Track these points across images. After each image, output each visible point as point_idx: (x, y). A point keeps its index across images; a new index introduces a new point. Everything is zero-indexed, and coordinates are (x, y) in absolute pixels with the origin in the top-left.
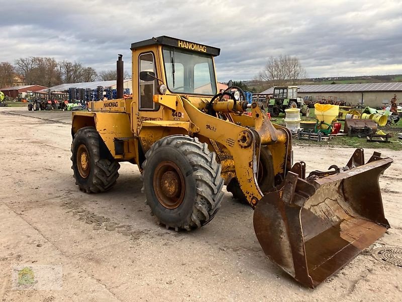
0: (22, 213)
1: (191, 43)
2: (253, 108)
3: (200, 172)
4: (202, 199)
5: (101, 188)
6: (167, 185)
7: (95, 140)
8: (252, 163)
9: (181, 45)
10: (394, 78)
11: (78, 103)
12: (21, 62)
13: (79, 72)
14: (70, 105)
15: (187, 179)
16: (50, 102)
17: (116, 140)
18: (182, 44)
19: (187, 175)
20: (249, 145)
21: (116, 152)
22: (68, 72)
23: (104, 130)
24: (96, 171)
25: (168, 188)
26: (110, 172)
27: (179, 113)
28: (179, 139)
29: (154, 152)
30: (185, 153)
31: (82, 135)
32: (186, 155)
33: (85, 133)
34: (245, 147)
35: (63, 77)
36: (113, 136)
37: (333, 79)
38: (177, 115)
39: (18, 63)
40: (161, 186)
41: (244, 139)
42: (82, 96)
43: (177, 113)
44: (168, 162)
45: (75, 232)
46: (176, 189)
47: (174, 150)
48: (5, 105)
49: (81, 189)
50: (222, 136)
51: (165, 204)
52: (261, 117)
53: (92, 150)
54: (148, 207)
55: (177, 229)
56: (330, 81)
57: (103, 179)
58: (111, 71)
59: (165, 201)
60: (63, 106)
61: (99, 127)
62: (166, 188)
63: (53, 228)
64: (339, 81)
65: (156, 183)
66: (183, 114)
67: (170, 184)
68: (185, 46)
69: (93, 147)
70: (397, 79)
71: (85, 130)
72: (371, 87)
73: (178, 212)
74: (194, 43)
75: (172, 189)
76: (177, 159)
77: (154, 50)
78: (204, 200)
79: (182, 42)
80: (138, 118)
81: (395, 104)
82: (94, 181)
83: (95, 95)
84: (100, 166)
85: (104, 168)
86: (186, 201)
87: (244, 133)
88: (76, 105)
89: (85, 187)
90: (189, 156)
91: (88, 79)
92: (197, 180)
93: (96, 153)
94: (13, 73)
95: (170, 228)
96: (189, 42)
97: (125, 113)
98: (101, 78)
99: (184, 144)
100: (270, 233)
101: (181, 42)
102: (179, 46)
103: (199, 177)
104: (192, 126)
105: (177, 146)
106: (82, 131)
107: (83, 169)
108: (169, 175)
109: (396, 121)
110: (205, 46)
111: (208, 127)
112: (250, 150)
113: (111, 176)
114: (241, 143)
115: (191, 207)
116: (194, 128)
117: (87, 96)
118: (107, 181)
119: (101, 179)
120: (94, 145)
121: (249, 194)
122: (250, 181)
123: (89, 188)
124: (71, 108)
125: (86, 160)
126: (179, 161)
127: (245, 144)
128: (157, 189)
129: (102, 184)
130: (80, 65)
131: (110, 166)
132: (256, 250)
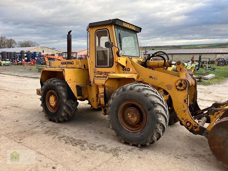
0: (21, 141)
2: (178, 65)
3: (159, 108)
4: (160, 125)
5: (66, 119)
6: (130, 116)
7: (63, 87)
8: (186, 100)
10: (182, 47)
11: (8, 61)
13: (4, 42)
14: (3, 62)
15: (148, 112)
17: (77, 86)
19: (149, 110)
20: (185, 89)
21: (77, 94)
23: (70, 80)
24: (65, 108)
25: (131, 118)
26: (73, 107)
27: (128, 69)
28: (138, 86)
29: (119, 95)
30: (147, 95)
31: (51, 84)
32: (148, 97)
33: (54, 82)
34: (182, 90)
36: (75, 84)
37: (152, 47)
38: (126, 70)
40: (124, 117)
41: (181, 85)
42: (10, 57)
43: (126, 69)
44: (130, 101)
45: (71, 154)
46: (137, 119)
47: (138, 94)
49: (50, 120)
50: (163, 83)
51: (128, 129)
52: (184, 70)
53: (61, 94)
54: (113, 132)
55: (139, 146)
56: (151, 48)
57: (69, 113)
58: (26, 42)
59: (128, 127)
61: (67, 79)
62: (129, 118)
63: (52, 151)
64: (156, 48)
65: (120, 115)
66: (131, 69)
67: (133, 116)
68: (126, 26)
69: (61, 92)
70: (184, 47)
71: (54, 81)
72: (173, 51)
73: (141, 135)
74: (130, 24)
75: (135, 119)
76: (140, 99)
77: (109, 28)
78: (161, 126)
80: (95, 72)
81: (193, 60)
82: (63, 115)
83: (19, 56)
84: (67, 104)
85: (70, 105)
86: (147, 127)
87: (181, 81)
88: (7, 62)
89: (55, 118)
90: (150, 97)
91: (10, 46)
92: (157, 113)
93: (65, 96)
95: (133, 145)
96: (128, 23)
97: (80, 68)
98: (19, 45)
99: (144, 89)
100: (222, 147)
102: (123, 25)
103: (160, 111)
104: (138, 77)
105: (139, 91)
106: (51, 81)
107: (51, 106)
108: (131, 110)
109: (197, 70)
110: (135, 26)
111: (151, 77)
112: (185, 92)
113: (74, 111)
114: (178, 87)
115: (153, 131)
116: (139, 78)
117: (14, 56)
118: (71, 113)
119: (68, 113)
120: (62, 90)
121: (184, 120)
122: (185, 111)
123: (59, 119)
124: (4, 64)
125: (55, 100)
126: (142, 101)
127: (182, 88)
128: (121, 120)
129: (68, 116)
130: (4, 37)
131: (73, 104)
132: (198, 156)
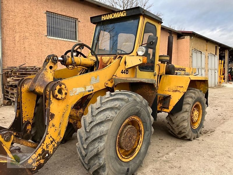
18: (104, 17)
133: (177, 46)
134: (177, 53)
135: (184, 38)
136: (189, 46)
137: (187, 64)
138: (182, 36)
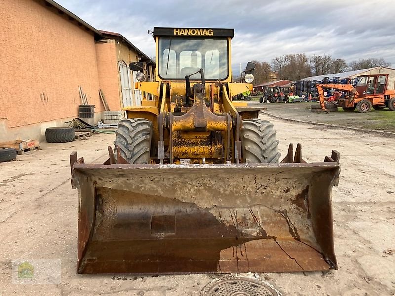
1: (191, 29)
9: (177, 33)
12: (276, 61)
13: (328, 65)
16: (276, 95)
18: (178, 31)
22: (317, 66)
35: (313, 71)
39: (274, 62)
48: (250, 99)
60: (286, 99)
68: (184, 33)
74: (196, 29)
79: (179, 30)
88: (297, 97)
91: (336, 71)
94: (270, 71)
96: (188, 29)
98: (351, 68)
101: (177, 30)
102: (175, 34)
110: (211, 29)
124: (292, 100)
130: (329, 58)
133: (96, 55)
134: (98, 65)
135: (106, 42)
136: (115, 56)
137: (116, 83)
138: (102, 38)
